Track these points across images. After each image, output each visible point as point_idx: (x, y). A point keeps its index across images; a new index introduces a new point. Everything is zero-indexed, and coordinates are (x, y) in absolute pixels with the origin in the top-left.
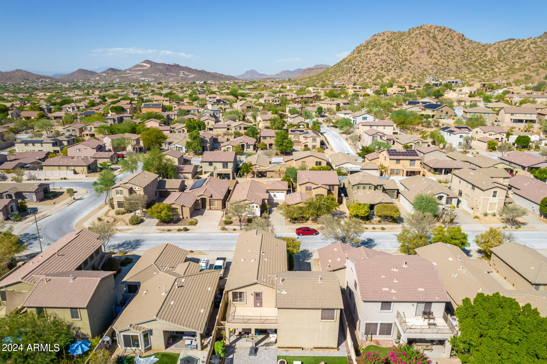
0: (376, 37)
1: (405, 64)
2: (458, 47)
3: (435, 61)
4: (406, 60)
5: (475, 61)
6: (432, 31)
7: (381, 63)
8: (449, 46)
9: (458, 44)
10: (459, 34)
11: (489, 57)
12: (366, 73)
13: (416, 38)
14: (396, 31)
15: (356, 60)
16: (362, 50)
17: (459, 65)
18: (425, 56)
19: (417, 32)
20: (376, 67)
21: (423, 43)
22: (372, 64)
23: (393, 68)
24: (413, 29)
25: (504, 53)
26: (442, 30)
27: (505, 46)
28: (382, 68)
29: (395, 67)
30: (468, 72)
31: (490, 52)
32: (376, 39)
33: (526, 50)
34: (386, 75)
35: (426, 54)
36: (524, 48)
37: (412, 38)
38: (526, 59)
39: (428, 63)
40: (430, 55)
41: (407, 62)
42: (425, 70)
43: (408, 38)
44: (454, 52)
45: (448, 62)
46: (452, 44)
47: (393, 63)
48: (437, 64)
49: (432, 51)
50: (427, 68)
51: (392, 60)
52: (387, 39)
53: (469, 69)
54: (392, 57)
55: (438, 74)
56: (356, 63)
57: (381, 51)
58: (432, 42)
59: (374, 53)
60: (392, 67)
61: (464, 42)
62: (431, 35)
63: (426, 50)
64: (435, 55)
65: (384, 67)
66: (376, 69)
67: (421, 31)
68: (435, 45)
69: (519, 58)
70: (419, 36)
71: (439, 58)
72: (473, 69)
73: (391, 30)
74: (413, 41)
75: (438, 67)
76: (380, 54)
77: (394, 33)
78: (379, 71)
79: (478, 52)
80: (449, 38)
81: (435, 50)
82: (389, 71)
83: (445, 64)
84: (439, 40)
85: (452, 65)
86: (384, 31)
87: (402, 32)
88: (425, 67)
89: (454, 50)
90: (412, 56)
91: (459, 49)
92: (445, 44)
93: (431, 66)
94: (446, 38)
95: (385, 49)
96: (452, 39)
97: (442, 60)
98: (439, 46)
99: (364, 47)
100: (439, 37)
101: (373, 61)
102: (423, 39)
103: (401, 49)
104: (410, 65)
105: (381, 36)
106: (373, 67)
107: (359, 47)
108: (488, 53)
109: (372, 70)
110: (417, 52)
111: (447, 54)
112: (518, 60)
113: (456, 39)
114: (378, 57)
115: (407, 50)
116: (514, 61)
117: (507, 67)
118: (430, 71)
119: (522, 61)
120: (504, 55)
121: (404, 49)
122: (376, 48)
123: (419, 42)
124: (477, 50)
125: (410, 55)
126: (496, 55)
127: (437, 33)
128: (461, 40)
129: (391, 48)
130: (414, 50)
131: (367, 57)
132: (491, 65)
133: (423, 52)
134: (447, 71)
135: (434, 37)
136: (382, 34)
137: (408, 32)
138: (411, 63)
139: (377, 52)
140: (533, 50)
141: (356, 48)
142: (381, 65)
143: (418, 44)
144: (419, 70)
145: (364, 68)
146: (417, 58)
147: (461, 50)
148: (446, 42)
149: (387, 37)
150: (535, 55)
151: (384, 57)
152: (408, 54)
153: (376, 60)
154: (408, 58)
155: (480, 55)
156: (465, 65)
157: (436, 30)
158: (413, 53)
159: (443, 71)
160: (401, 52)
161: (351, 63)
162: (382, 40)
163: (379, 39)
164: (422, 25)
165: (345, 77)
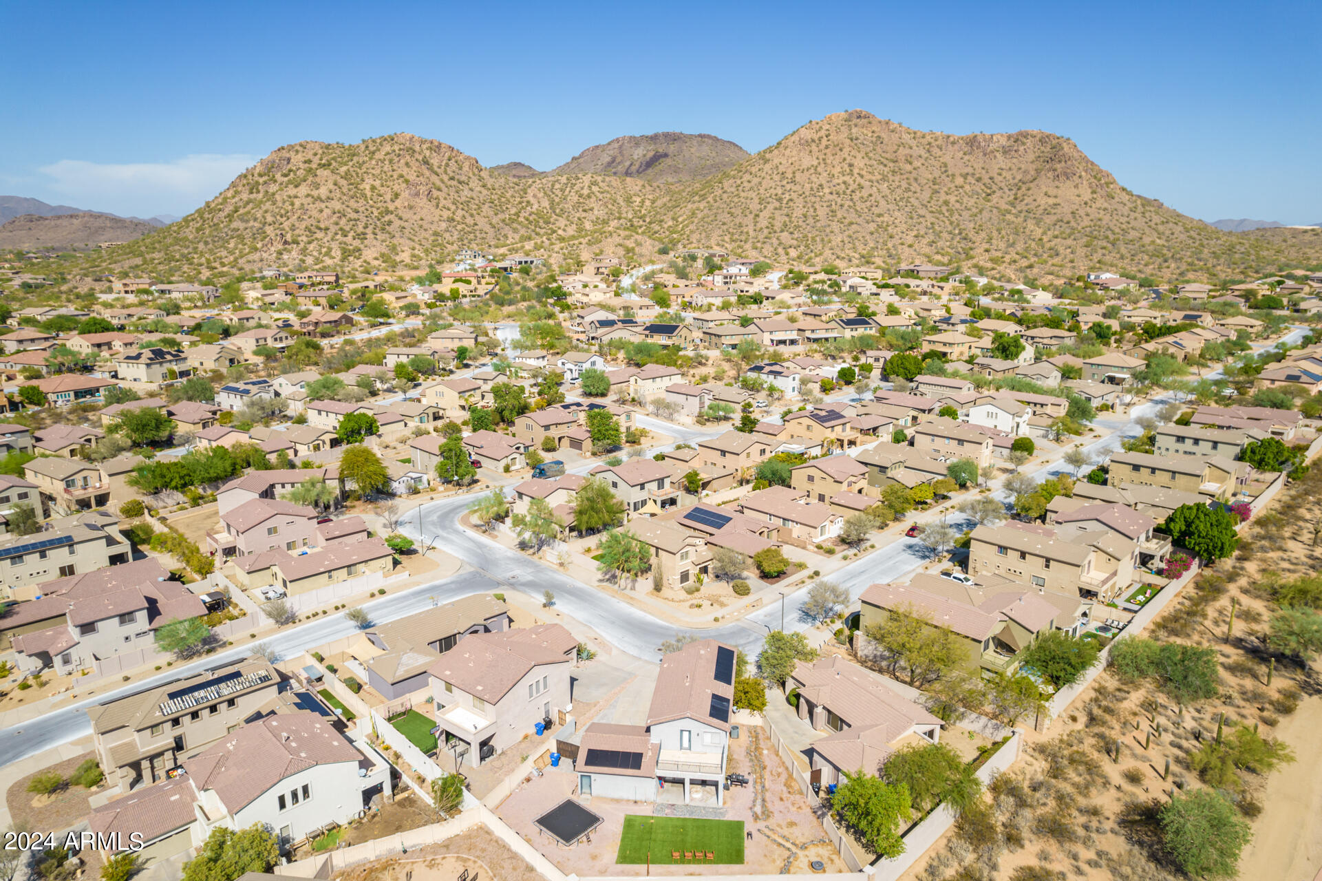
0: (285, 154)
1: (390, 223)
2: (474, 183)
3: (446, 214)
4: (388, 212)
5: (517, 214)
6: (417, 148)
7: (335, 218)
8: (460, 183)
9: (475, 179)
10: (468, 158)
11: (536, 206)
12: (310, 243)
13: (391, 161)
14: (333, 142)
15: (266, 212)
16: (257, 183)
17: (494, 221)
18: (422, 202)
19: (387, 148)
20: (327, 229)
21: (412, 177)
22: (315, 223)
23: (369, 230)
24: (374, 141)
25: (557, 200)
26: (437, 148)
27: (553, 186)
28: (341, 229)
29: (371, 227)
30: (517, 237)
31: (535, 196)
32: (289, 160)
33: (589, 197)
34: (362, 246)
35: (425, 199)
36: (586, 192)
37: (383, 161)
38: (596, 212)
39: (436, 219)
40: (434, 202)
41: (392, 217)
42: (436, 234)
43: (374, 162)
44: (474, 195)
45: (472, 215)
46: (463, 178)
47: (361, 216)
48: (453, 220)
49: (435, 193)
50: (439, 230)
51: (357, 212)
52: (316, 160)
53: (515, 231)
54: (352, 203)
55: (466, 242)
56: (269, 219)
57: (323, 192)
58: (427, 173)
59: (308, 196)
60: (366, 227)
61: (482, 174)
62: (420, 158)
63: (423, 189)
64: (443, 202)
65: (347, 228)
66: (330, 235)
67: (396, 147)
68: (434, 178)
69: (585, 211)
70: (396, 159)
71: (453, 208)
72: (523, 231)
73: (320, 140)
74: (385, 169)
75: (459, 227)
76: (323, 197)
77: (328, 147)
78: (338, 237)
79: (513, 196)
80: (452, 163)
81: (439, 190)
82: (362, 236)
83: (469, 220)
84: (436, 169)
85: (482, 223)
86: (302, 140)
87: (347, 145)
88: (434, 227)
89: (471, 190)
90: (398, 203)
91: (479, 189)
92: (452, 179)
93: (444, 225)
94: (447, 165)
95: (332, 187)
96: (461, 169)
97: (460, 213)
98: (442, 181)
99: (260, 175)
100: (435, 162)
101: (315, 213)
102: (407, 164)
103: (368, 187)
104: (403, 224)
105: (297, 151)
106: (320, 229)
107: (245, 176)
108: (530, 197)
109: (320, 235)
110: (405, 194)
111: (464, 199)
112: (584, 214)
113: (466, 168)
114: (323, 205)
115: (382, 190)
116: (578, 215)
117: (574, 226)
118: (447, 235)
119: (592, 217)
120: (558, 204)
121: (373, 188)
122: (309, 182)
123: (400, 171)
124: (510, 192)
125: (392, 201)
126: (546, 203)
127: (427, 153)
128: (476, 171)
129: (343, 182)
130: (396, 188)
131: (292, 204)
132: (548, 223)
133: (417, 194)
134: (478, 233)
135: (426, 162)
136: (300, 149)
137: (363, 147)
138: (401, 219)
139: (315, 193)
140: (600, 196)
141: (240, 177)
142: (337, 224)
143: (401, 176)
144: (424, 234)
145: (297, 232)
146: (411, 207)
147: (485, 192)
148: (452, 174)
149: (315, 154)
150: (605, 205)
151: (337, 205)
152: (388, 197)
153: (321, 211)
154: (391, 207)
155: (520, 203)
156: (503, 221)
157: (424, 146)
158: (397, 196)
159: (472, 236)
160: (369, 194)
161: (255, 219)
162: (305, 162)
163: (297, 159)
164: (392, 133)
165: (265, 255)
